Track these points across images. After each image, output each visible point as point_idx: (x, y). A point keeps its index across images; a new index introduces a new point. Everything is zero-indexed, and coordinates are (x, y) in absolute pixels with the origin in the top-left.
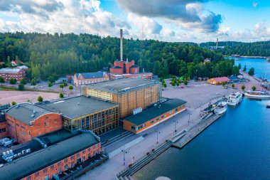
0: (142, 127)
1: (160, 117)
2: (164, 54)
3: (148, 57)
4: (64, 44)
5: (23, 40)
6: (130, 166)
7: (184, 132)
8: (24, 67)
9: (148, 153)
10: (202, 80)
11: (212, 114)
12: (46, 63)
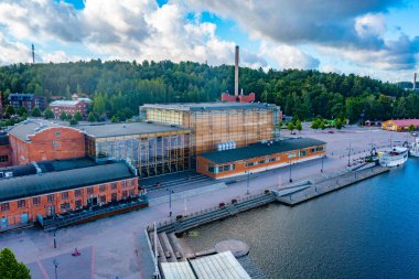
0: (227, 168)
1: (267, 159)
2: (308, 85)
3: (279, 89)
4: (152, 73)
5: (95, 68)
6: (179, 217)
7: (309, 183)
8: (87, 99)
9: (222, 205)
10: (372, 124)
11: (374, 164)
12: (117, 94)
